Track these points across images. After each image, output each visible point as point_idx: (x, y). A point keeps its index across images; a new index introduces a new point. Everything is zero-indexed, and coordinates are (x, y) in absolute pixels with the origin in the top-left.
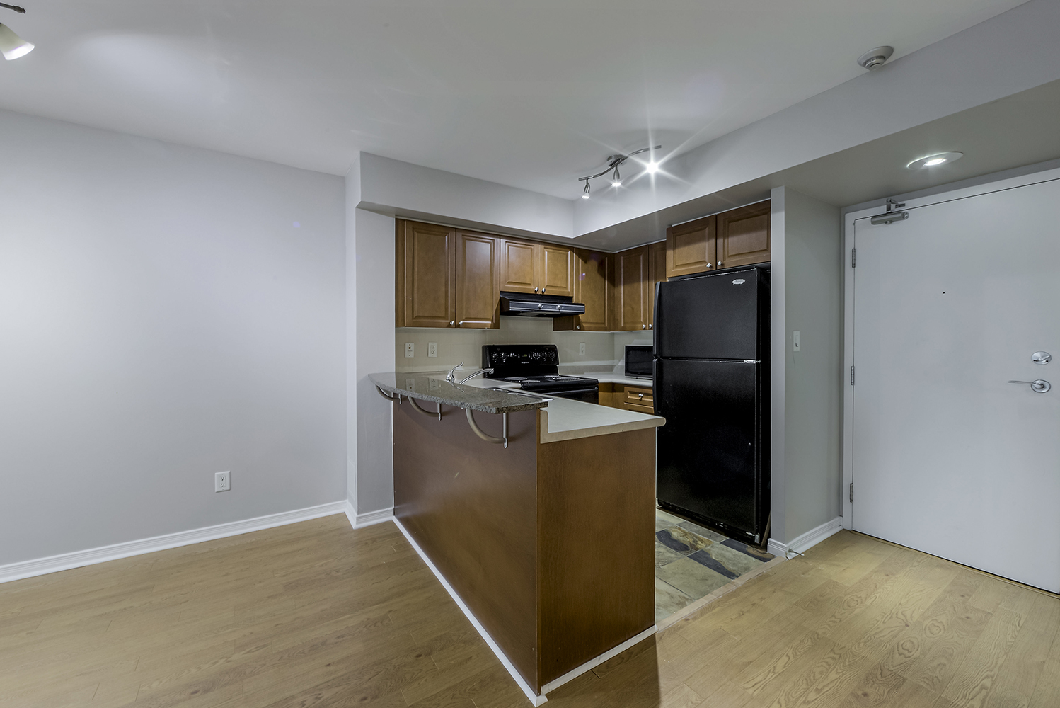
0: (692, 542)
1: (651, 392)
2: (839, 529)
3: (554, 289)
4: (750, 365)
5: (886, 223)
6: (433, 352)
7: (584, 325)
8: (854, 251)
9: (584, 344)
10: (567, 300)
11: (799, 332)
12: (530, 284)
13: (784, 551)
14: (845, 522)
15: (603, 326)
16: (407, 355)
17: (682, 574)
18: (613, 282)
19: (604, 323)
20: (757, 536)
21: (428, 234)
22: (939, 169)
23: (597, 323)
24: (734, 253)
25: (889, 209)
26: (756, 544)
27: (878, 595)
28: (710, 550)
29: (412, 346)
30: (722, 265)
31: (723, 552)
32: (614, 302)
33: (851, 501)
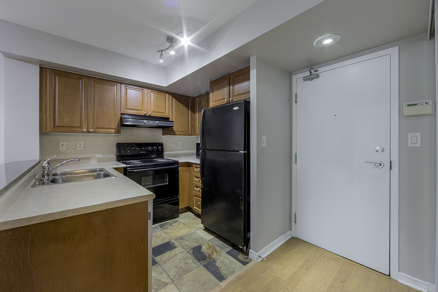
0: (210, 253)
1: (199, 166)
2: (290, 237)
3: (158, 114)
4: (241, 154)
5: (310, 80)
6: (80, 147)
7: (176, 133)
8: (296, 94)
9: (181, 142)
10: (167, 119)
11: (265, 136)
12: (141, 110)
13: (256, 257)
14: (293, 233)
15: (188, 133)
16: (61, 149)
17: (193, 281)
18: (194, 111)
19: (188, 132)
20: (245, 247)
21: (66, 78)
22: (330, 46)
23: (184, 132)
24: (237, 94)
25: (311, 73)
26: (244, 252)
27: (298, 287)
28: (218, 258)
29: (65, 143)
30: (232, 100)
31: (224, 259)
32: (194, 121)
33: (295, 222)
